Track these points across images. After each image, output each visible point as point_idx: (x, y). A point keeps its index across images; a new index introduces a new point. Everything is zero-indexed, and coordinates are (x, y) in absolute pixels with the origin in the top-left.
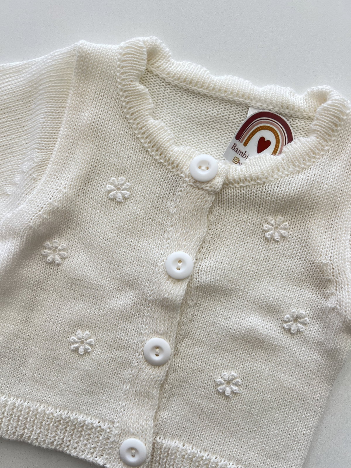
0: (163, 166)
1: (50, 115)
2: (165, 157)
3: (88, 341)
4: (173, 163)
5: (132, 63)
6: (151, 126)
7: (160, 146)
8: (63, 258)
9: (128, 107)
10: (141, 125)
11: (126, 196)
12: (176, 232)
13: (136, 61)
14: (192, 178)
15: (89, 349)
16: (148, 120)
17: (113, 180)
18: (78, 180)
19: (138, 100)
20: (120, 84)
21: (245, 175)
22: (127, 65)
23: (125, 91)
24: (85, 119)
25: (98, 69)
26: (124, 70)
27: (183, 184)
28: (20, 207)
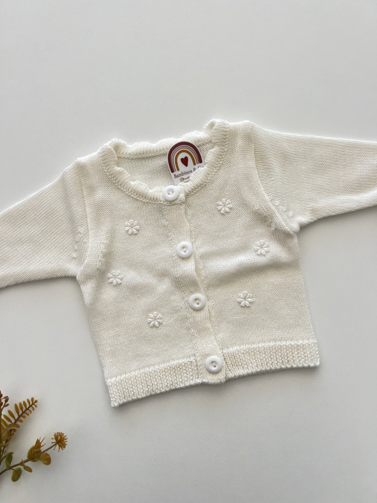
0: (149, 203)
2: (148, 198)
3: (157, 317)
6: (133, 185)
7: (143, 194)
8: (121, 279)
9: (117, 182)
10: (128, 188)
11: (137, 229)
12: (174, 233)
15: (160, 321)
16: (131, 183)
17: (127, 224)
18: (109, 233)
19: (120, 176)
20: (107, 172)
22: (107, 161)
23: (112, 175)
24: (98, 199)
27: (164, 206)
28: (86, 261)
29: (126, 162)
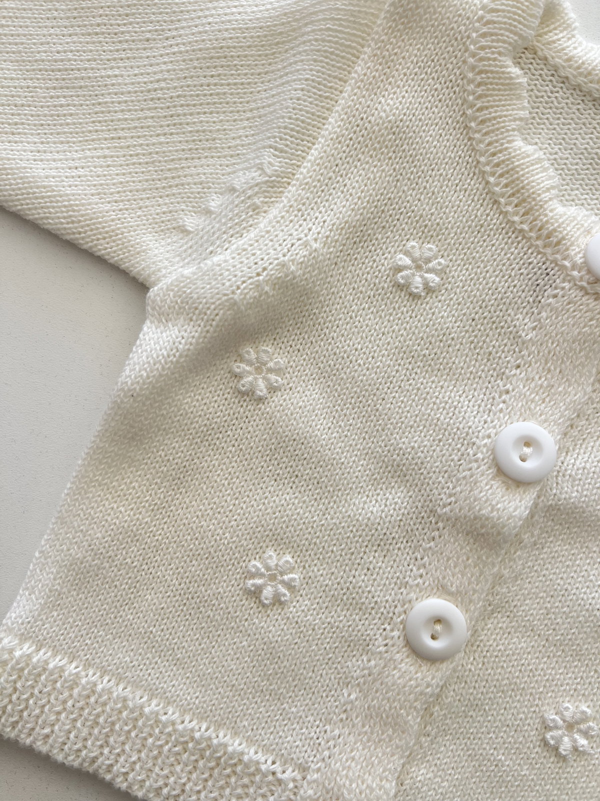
0: (524, 237)
1: (314, 87)
2: (535, 220)
3: (286, 577)
4: (548, 236)
5: (509, 18)
6: (518, 152)
7: (529, 196)
8: (273, 389)
9: (478, 106)
10: (496, 147)
11: (430, 284)
12: (527, 380)
13: (520, 16)
14: (589, 271)
15: (285, 595)
16: (513, 141)
17: (413, 247)
18: (344, 232)
19: (502, 95)
20: (474, 55)
22: (500, 19)
23: (481, 72)
24: (385, 111)
25: (434, 17)
26: (489, 28)
27: (564, 281)
28: (216, 259)
29: (540, 75)
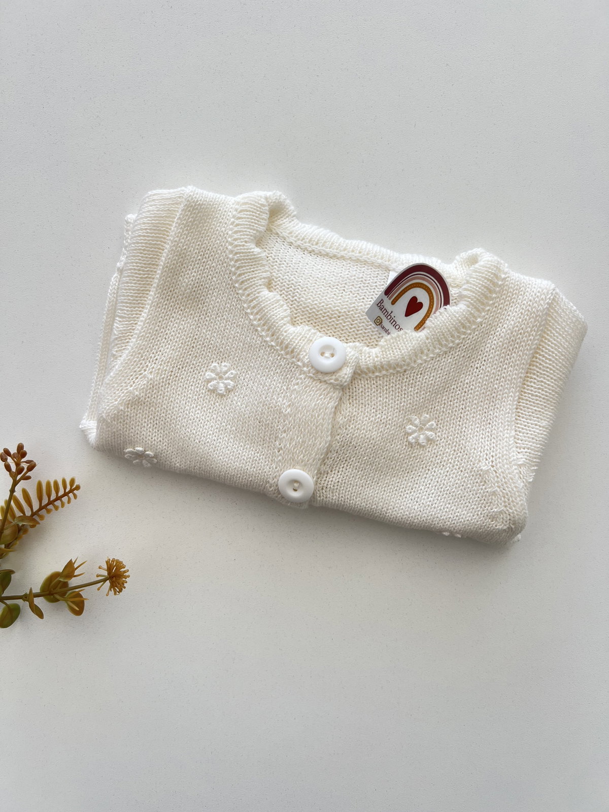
0: (275, 350)
2: (278, 339)
4: (287, 347)
5: (249, 222)
6: (264, 298)
9: (238, 273)
10: (251, 297)
13: (255, 220)
14: (312, 367)
16: (261, 292)
19: (251, 266)
20: (231, 244)
21: (381, 363)
22: (243, 223)
23: (236, 253)
25: (205, 225)
26: (238, 228)
27: (300, 375)
